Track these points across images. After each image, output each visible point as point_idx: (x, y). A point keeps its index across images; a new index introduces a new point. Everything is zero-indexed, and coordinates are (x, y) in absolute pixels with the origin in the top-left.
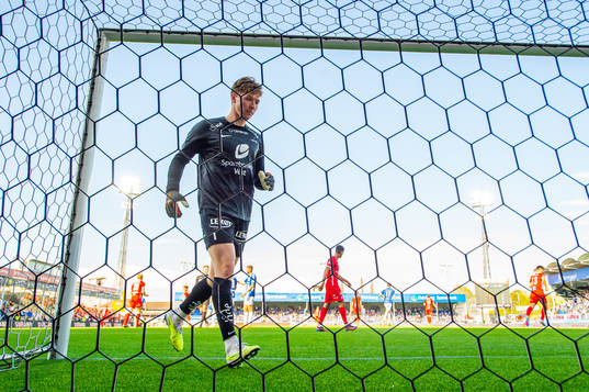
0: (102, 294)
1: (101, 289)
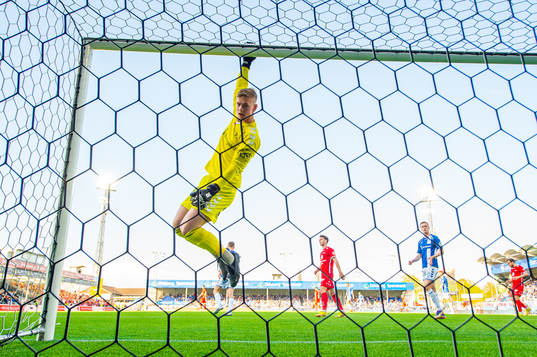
0: (81, 280)
1: (80, 276)
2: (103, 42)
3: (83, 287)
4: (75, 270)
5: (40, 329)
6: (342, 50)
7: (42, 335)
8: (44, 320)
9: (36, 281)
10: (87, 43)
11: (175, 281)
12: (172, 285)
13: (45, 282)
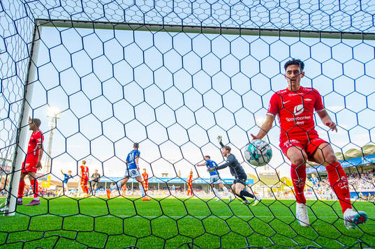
2: (50, 22)
5: (5, 208)
6: (205, 27)
8: (8, 203)
10: (39, 24)
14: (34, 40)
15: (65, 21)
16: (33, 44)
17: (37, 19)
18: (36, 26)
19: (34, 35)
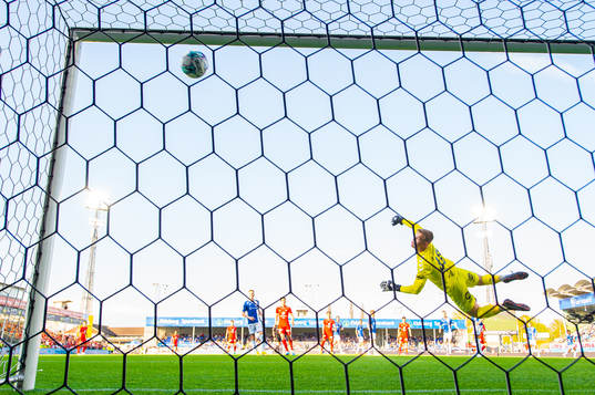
2: (97, 33)
3: (70, 326)
4: (59, 306)
5: (18, 376)
6: (381, 38)
7: (21, 383)
8: (23, 366)
9: (14, 319)
10: (77, 36)
11: (180, 319)
12: (177, 323)
13: (24, 320)
14: (67, 66)
15: (123, 30)
16: (66, 74)
17: (73, 29)
18: (71, 40)
19: (68, 57)
